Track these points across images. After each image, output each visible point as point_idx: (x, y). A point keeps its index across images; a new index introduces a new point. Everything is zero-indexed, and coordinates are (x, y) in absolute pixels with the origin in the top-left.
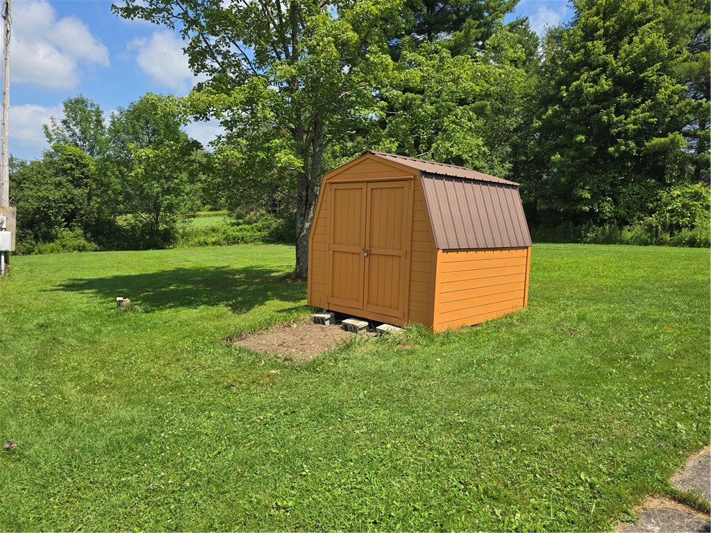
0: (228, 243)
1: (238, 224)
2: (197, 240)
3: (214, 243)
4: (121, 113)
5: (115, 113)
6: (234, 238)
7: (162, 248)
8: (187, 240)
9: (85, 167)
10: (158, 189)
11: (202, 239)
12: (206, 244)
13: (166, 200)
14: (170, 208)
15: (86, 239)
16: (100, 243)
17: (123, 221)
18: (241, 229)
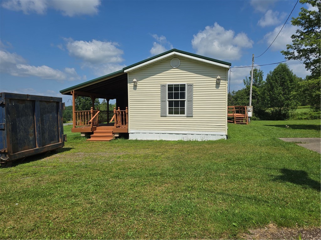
0: (312, 119)
1: (317, 111)
2: (297, 117)
3: (305, 119)
4: (271, 73)
5: (269, 74)
6: (315, 117)
7: (283, 120)
8: (293, 117)
9: (256, 92)
10: (283, 99)
11: (300, 117)
12: (302, 119)
13: (286, 102)
14: (288, 105)
15: (256, 116)
16: (260, 118)
17: (269, 110)
18: (318, 113)
